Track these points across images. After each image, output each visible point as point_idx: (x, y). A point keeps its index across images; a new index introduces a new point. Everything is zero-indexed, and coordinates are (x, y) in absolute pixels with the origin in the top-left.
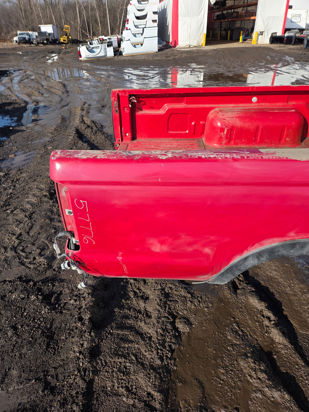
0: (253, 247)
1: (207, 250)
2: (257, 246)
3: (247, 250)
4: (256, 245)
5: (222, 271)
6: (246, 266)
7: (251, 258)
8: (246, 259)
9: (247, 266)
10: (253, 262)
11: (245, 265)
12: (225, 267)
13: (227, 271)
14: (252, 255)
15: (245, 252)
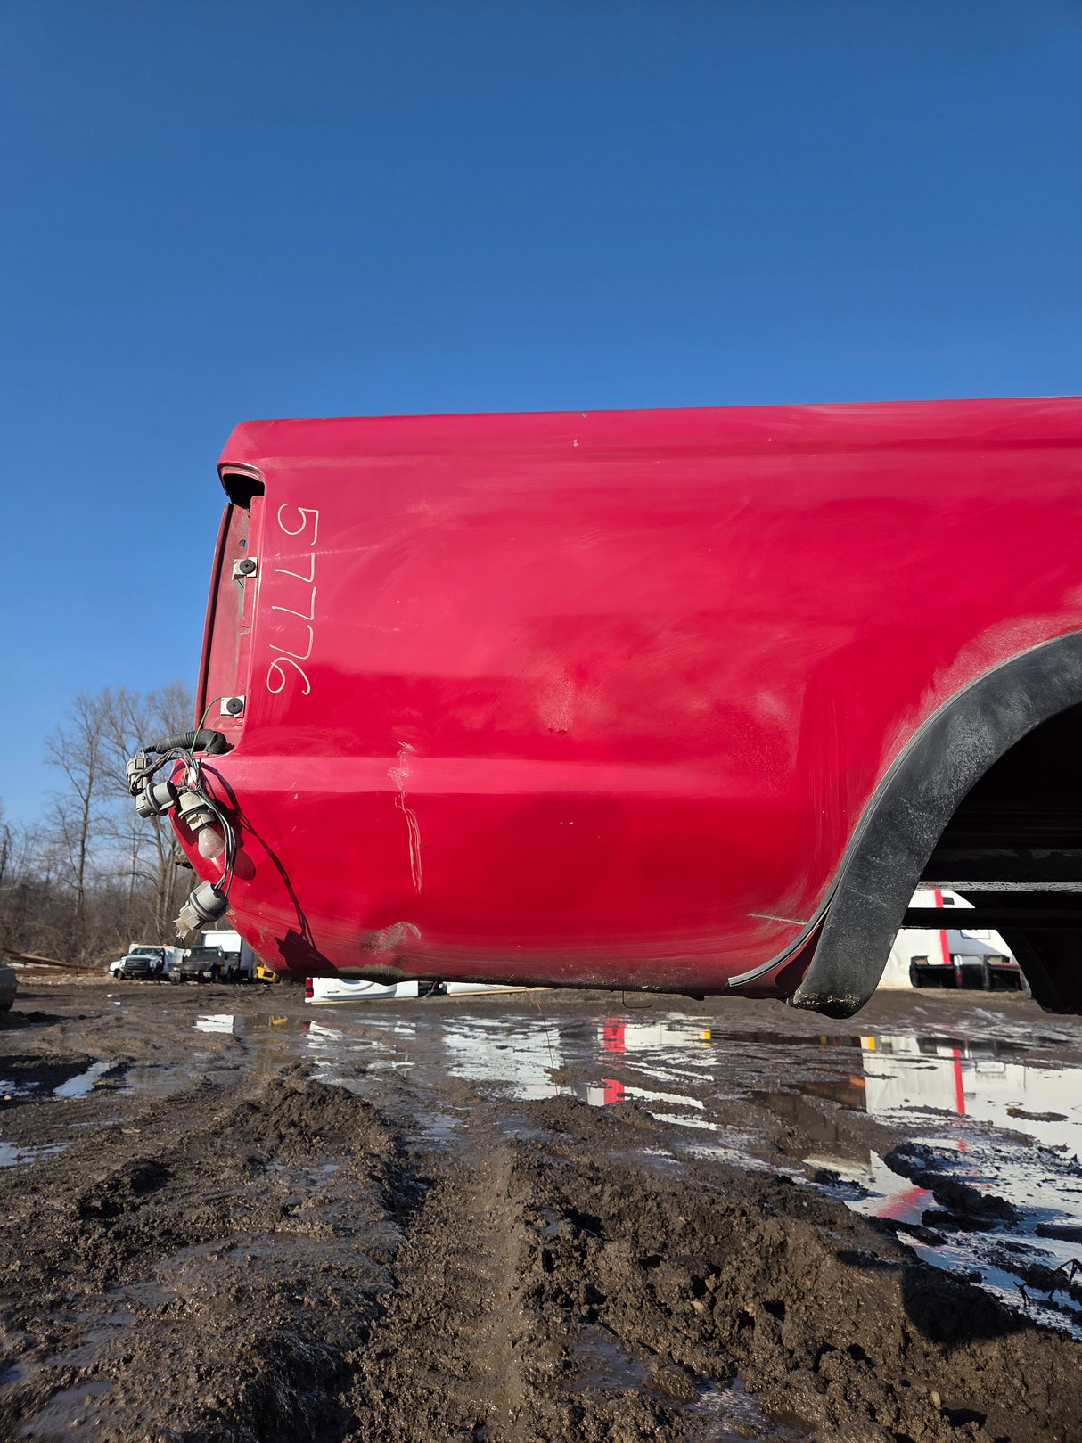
0: (953, 670)
1: (770, 705)
2: (968, 664)
3: (933, 686)
4: (964, 656)
5: (856, 835)
6: (951, 773)
7: (958, 720)
8: (941, 731)
9: (957, 768)
10: (974, 739)
11: (945, 767)
12: (863, 811)
13: (875, 831)
14: (961, 704)
15: (928, 697)
